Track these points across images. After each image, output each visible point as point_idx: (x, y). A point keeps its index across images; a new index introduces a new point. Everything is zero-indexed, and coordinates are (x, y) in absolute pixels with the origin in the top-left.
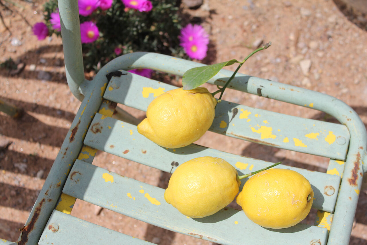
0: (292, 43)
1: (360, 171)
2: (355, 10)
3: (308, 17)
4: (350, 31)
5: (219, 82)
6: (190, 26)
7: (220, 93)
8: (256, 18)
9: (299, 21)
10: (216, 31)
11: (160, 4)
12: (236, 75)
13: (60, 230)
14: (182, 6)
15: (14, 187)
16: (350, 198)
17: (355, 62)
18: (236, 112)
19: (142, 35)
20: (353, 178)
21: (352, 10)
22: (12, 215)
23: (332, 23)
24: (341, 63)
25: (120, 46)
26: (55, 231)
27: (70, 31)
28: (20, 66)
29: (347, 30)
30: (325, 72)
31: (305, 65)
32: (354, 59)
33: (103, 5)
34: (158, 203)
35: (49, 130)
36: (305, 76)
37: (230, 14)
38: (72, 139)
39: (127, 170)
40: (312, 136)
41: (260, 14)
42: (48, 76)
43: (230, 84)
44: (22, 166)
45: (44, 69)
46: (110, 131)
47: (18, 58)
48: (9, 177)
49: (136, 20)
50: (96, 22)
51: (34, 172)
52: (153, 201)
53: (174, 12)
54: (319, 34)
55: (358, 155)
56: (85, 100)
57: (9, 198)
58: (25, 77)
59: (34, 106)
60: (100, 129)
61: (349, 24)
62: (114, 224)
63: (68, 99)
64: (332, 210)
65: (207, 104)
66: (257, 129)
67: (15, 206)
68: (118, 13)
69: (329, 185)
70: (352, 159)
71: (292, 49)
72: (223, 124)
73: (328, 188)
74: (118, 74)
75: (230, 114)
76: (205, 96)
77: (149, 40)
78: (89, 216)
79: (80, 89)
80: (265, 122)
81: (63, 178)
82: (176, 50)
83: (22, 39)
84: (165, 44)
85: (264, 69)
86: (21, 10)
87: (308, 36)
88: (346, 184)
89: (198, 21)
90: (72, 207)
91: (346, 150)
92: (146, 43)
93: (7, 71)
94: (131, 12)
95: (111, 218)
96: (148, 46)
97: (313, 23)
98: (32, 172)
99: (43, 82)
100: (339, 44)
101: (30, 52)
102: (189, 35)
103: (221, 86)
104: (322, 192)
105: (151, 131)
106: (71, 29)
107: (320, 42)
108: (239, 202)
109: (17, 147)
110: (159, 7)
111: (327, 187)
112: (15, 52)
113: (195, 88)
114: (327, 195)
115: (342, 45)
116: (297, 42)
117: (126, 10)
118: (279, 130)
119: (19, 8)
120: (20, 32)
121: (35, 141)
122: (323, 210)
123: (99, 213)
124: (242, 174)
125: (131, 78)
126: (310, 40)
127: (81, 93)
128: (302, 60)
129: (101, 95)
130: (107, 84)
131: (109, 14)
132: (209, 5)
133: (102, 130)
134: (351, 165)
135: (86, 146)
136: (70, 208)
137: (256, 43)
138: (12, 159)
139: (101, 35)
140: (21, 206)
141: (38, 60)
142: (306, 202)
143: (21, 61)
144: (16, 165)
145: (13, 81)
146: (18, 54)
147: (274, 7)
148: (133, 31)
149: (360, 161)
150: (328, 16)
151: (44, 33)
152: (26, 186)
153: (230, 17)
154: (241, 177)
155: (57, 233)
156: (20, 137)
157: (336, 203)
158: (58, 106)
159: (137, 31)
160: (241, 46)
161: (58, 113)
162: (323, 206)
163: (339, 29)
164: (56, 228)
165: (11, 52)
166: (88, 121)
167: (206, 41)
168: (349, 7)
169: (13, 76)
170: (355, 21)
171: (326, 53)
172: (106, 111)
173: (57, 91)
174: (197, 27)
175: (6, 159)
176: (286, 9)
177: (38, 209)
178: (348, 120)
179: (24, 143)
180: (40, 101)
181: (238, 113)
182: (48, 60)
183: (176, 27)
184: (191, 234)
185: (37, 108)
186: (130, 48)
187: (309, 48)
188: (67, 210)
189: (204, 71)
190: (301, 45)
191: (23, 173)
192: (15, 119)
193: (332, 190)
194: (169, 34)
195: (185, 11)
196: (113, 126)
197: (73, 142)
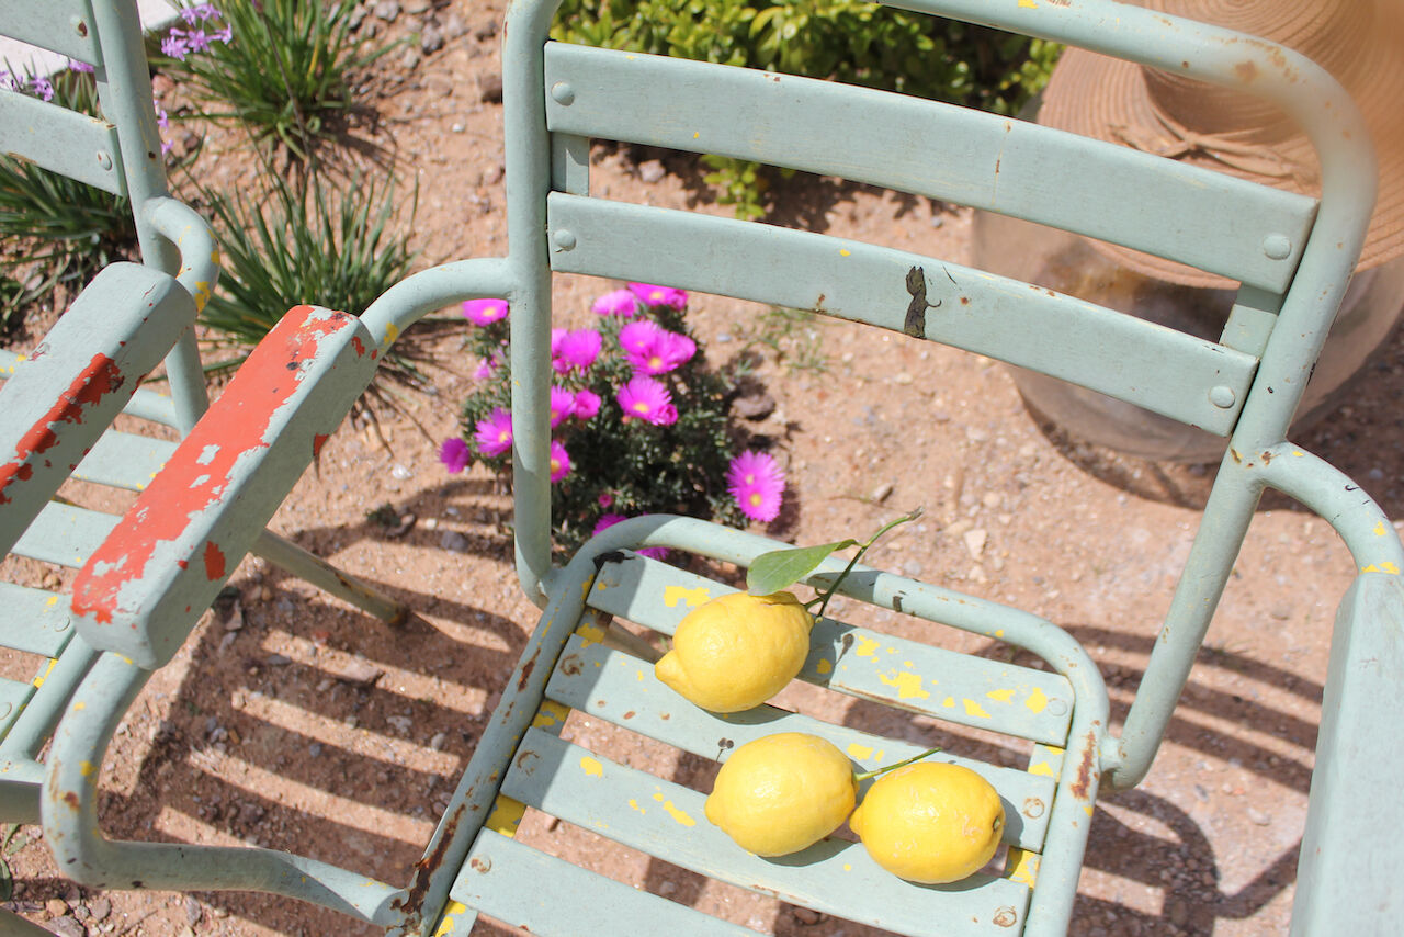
0: (950, 495)
1: (1094, 770)
2: (1071, 436)
3: (981, 443)
4: (1062, 475)
5: (817, 580)
6: (748, 454)
7: (821, 604)
8: (880, 441)
9: (963, 450)
10: (798, 464)
11: (691, 411)
12: (853, 570)
13: (493, 869)
14: (732, 412)
15: (384, 764)
16: (1075, 823)
17: (1072, 537)
18: (849, 642)
19: (654, 469)
20: (1080, 784)
21: (1066, 433)
22: (378, 820)
23: (1026, 458)
24: (1045, 539)
25: (609, 490)
26: (483, 871)
27: (532, 474)
28: (407, 520)
29: (1058, 472)
30: (1013, 555)
31: (975, 540)
32: (1070, 531)
33: (581, 409)
34: (690, 822)
35: (460, 651)
36: (976, 562)
37: (827, 433)
38: (522, 685)
39: (613, 741)
40: (1001, 696)
41: (887, 435)
42: (461, 542)
43: (840, 586)
44: (402, 723)
45: (454, 527)
46: (598, 672)
47: (402, 503)
48: (375, 744)
49: (644, 440)
50: (564, 442)
51: (426, 736)
52: (680, 817)
53: (717, 427)
54: (1001, 479)
55: (1091, 737)
56: (551, 607)
57: (374, 788)
58: (415, 543)
59: (431, 603)
60: (578, 666)
61: (1061, 460)
62: (584, 850)
63: (499, 590)
64: (1038, 847)
65: (795, 626)
66: (891, 677)
67: (384, 803)
68: (608, 426)
69: (1032, 797)
70: (1079, 744)
71: (950, 506)
72: (823, 666)
73: (1032, 803)
74: (617, 557)
75: (839, 646)
76: (792, 609)
77: (666, 479)
78: (533, 832)
79: (540, 584)
80: (908, 664)
81: (501, 764)
82: (719, 500)
83: (413, 465)
84: (697, 487)
85: (893, 545)
86: (413, 409)
87: (980, 481)
88: (1066, 795)
89: (763, 444)
90: (517, 822)
91: (1067, 726)
92: (660, 485)
93: (381, 529)
94: (634, 424)
95: (577, 837)
96: (663, 490)
97: (990, 457)
98: (422, 735)
99: (451, 554)
100: (1041, 500)
101: (427, 492)
102: (747, 472)
103: (823, 588)
104: (1020, 810)
105: (682, 677)
106: (533, 470)
107: (1004, 494)
108: (854, 826)
109: (393, 684)
110: (689, 416)
111: (1029, 800)
112: (399, 491)
113: (772, 592)
114: (1030, 816)
115: (1047, 502)
116: (959, 493)
117: (625, 420)
118: (935, 682)
119: (411, 404)
120: (410, 452)
121: (430, 674)
122: (1022, 846)
123: (554, 827)
124: (862, 771)
125: (643, 565)
126: (986, 489)
127: (543, 591)
128: (969, 529)
129: (582, 599)
130: (595, 577)
131: (593, 427)
132: (786, 414)
133: (582, 670)
134: (1076, 758)
135: (548, 700)
136: (514, 825)
137: (879, 492)
138: (382, 707)
139: (573, 466)
140: (398, 804)
141: (443, 508)
142: (990, 831)
143: (408, 511)
144: (390, 720)
145: (392, 548)
146: (404, 496)
147: (914, 422)
148: (638, 462)
149: (1094, 749)
150: (1021, 444)
151: (461, 458)
152: (408, 764)
153: (828, 439)
154: (860, 777)
155: (490, 874)
156: (399, 664)
157: (1046, 833)
158: (478, 604)
159: (645, 462)
160: (849, 496)
161: (479, 617)
162: (1021, 839)
163: (1041, 470)
164: (486, 865)
165: (391, 491)
166: (555, 650)
167: (780, 486)
168: (1059, 430)
169: (391, 539)
170: (1071, 455)
171: (1017, 517)
172: (590, 629)
173: (477, 573)
174: (762, 458)
175: (371, 706)
176: (937, 426)
177: (452, 826)
178: (1071, 665)
179: (407, 675)
180: (443, 591)
181: (855, 644)
182: (460, 508)
183: (722, 455)
184: (756, 887)
185: (436, 605)
186: (629, 494)
187: (983, 505)
188: (508, 828)
189: (791, 559)
190: (967, 498)
191: (404, 737)
192: (390, 626)
193: (1040, 807)
194: (705, 469)
195: (738, 423)
196: (604, 662)
197: (524, 691)
